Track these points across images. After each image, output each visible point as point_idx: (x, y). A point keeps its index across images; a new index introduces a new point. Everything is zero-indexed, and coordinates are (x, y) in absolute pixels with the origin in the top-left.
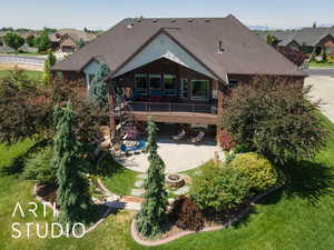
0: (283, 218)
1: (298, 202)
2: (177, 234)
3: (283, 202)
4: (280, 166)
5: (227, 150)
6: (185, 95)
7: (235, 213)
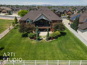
0: (61, 38)
1: (63, 36)
2: (50, 40)
3: (61, 36)
4: (61, 33)
5: (53, 32)
6: (45, 24)
7: (56, 38)
